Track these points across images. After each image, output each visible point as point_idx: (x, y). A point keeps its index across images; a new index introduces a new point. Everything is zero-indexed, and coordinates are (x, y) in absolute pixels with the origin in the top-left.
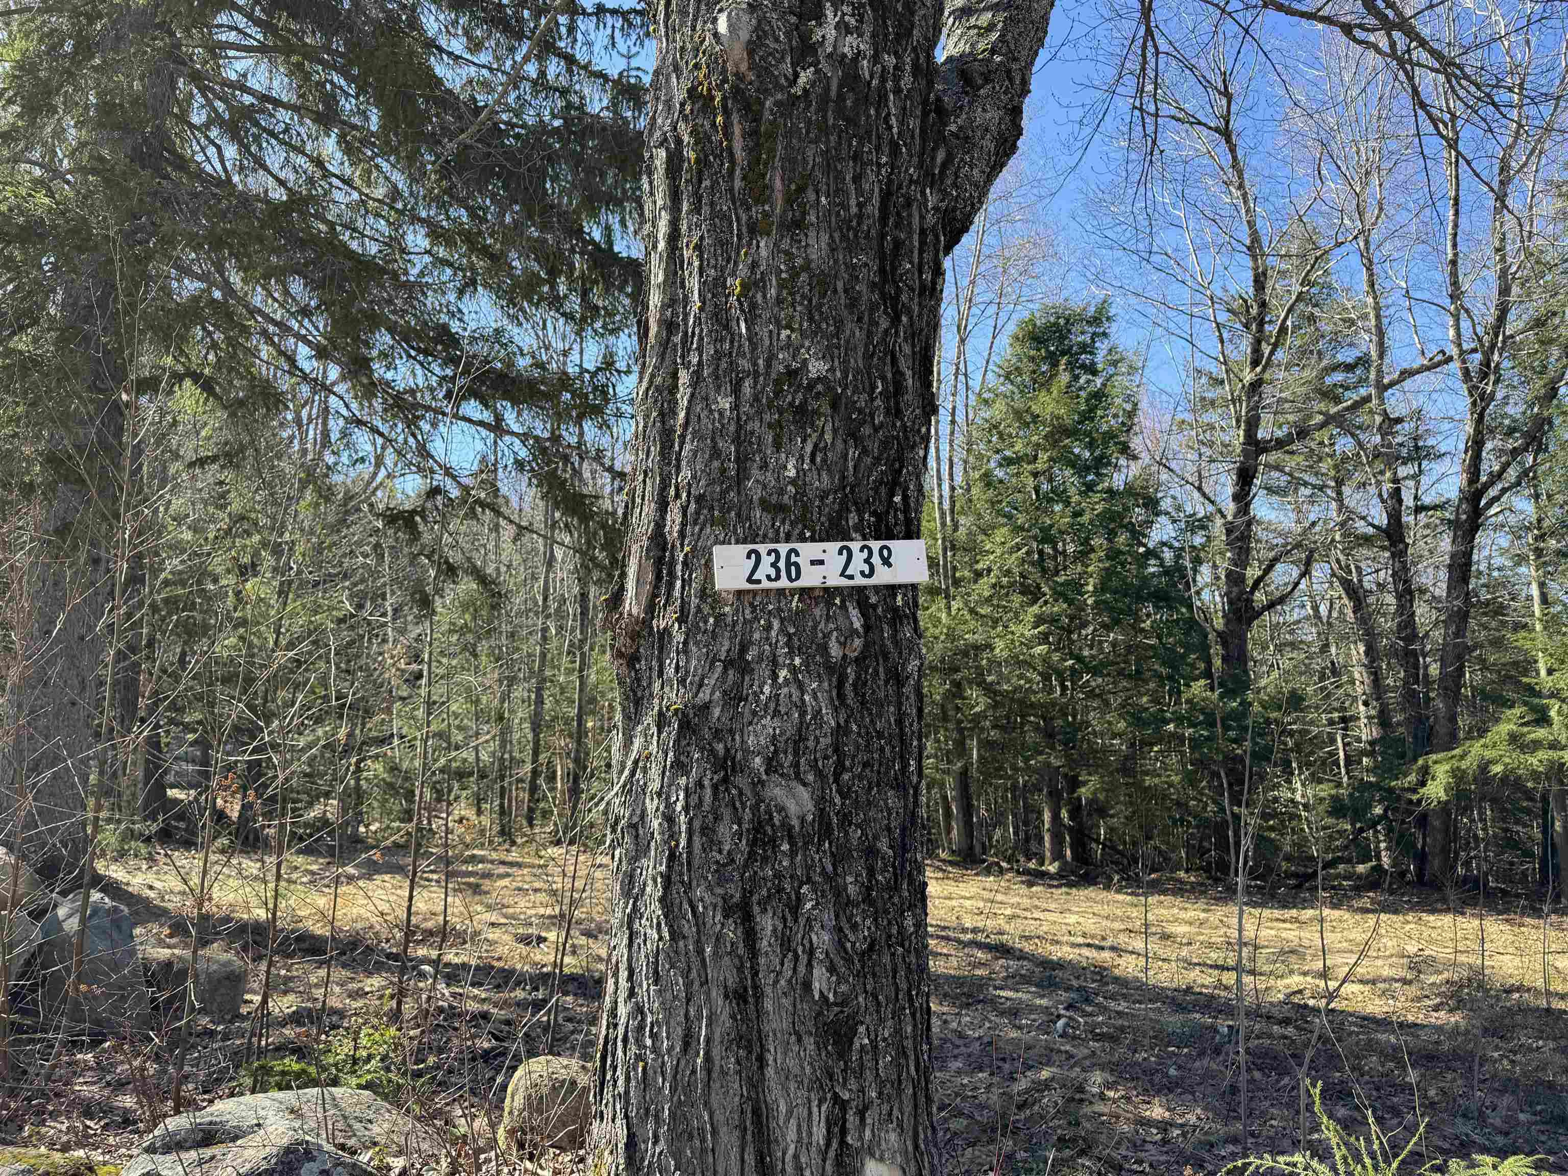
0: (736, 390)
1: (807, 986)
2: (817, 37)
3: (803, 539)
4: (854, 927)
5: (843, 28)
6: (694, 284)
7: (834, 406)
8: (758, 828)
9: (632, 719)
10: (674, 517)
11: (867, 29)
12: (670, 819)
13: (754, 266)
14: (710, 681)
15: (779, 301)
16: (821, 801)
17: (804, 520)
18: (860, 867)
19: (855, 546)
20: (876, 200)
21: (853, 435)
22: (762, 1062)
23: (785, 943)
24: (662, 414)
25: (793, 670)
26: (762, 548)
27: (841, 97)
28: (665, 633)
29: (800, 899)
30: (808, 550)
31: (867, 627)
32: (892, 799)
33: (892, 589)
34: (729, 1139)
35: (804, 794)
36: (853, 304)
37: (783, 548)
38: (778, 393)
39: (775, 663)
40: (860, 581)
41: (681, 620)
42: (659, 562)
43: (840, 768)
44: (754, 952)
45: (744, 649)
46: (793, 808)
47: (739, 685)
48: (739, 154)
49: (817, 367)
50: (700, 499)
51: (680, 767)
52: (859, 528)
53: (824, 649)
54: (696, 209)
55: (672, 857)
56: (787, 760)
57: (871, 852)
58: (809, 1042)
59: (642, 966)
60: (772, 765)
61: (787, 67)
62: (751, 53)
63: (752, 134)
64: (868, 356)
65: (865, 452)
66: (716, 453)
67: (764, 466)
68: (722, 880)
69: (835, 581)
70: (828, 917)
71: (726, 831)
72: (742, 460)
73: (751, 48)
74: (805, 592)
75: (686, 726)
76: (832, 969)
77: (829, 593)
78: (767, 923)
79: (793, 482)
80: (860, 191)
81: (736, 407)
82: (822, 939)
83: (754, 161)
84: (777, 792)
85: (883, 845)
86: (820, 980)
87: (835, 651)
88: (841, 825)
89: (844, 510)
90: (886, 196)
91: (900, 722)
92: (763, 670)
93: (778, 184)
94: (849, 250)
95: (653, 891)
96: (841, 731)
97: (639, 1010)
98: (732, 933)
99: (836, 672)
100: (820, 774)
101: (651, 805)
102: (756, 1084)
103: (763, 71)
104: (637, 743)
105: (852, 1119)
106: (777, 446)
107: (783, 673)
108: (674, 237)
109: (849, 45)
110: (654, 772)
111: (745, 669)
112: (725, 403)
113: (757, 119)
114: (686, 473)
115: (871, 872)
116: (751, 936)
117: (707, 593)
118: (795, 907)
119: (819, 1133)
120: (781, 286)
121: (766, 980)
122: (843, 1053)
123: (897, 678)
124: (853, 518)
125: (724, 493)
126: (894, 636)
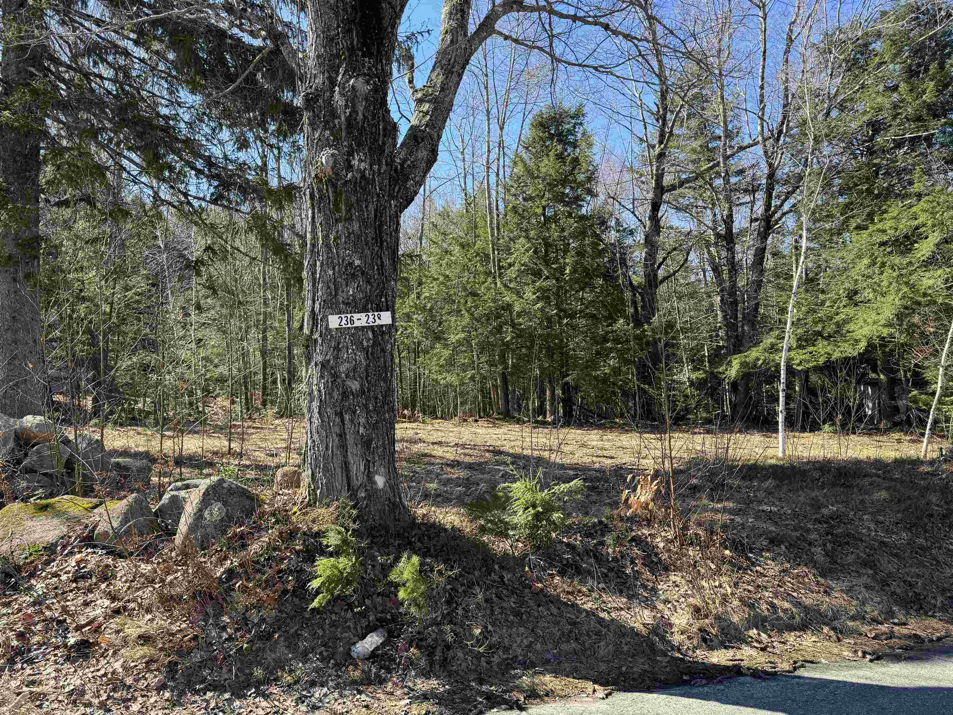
0: (334, 269)
1: (358, 432)
2: (353, 163)
3: (355, 312)
4: (371, 417)
5: (361, 161)
6: (320, 234)
7: (362, 274)
8: (344, 393)
9: (308, 364)
10: (317, 305)
11: (368, 161)
12: (320, 391)
13: (337, 232)
14: (329, 354)
15: (345, 242)
16: (362, 385)
17: (356, 307)
18: (373, 401)
19: (370, 314)
20: (373, 212)
21: (368, 282)
22: (347, 451)
23: (352, 421)
24: (312, 273)
25: (353, 350)
26: (343, 316)
27: (361, 182)
28: (316, 341)
29: (356, 411)
30: (356, 316)
31: (374, 337)
32: (382, 384)
33: (382, 326)
34: (339, 471)
35: (357, 383)
36: (367, 244)
37: (349, 316)
38: (346, 270)
39: (347, 349)
40: (371, 324)
41: (321, 336)
42: (314, 318)
43: (367, 376)
44: (344, 424)
45: (339, 344)
46: (354, 387)
47: (337, 355)
48: (331, 198)
49: (357, 262)
50: (324, 301)
51: (322, 377)
52: (372, 309)
53: (362, 343)
54: (319, 211)
55: (321, 401)
56: (352, 374)
57: (376, 398)
58: (359, 446)
59: (314, 430)
60: (347, 376)
61: (344, 172)
62: (333, 170)
63: (335, 192)
64: (372, 259)
65: (372, 286)
66: (329, 287)
67: (343, 291)
68: (334, 406)
69: (365, 324)
70: (364, 415)
71: (336, 394)
72: (336, 290)
73: (333, 168)
74: (356, 328)
75: (323, 365)
76: (365, 428)
77: (363, 327)
78: (347, 417)
79: (352, 295)
80: (367, 211)
81: (334, 274)
82: (362, 420)
83: (336, 200)
84: (349, 383)
85: (380, 396)
86: (361, 430)
87: (365, 344)
88: (368, 391)
89: (366, 305)
90: (376, 211)
91: (385, 363)
92: (344, 350)
93: (343, 207)
94: (366, 228)
95: (316, 411)
96: (368, 365)
97: (314, 441)
98: (338, 420)
99: (365, 350)
100: (361, 378)
101: (314, 388)
102: (345, 456)
103: (337, 174)
104: (310, 371)
105: (371, 465)
106: (347, 285)
107: (350, 351)
108: (313, 218)
109: (363, 166)
110: (315, 379)
111: (339, 350)
112: (331, 272)
113: (336, 187)
114: (320, 293)
115: (376, 403)
116: (343, 421)
117: (327, 328)
118: (354, 412)
119: (362, 468)
120: (346, 237)
121: (347, 431)
122: (369, 448)
123: (383, 351)
124: (370, 306)
125: (331, 300)
126: (382, 339)
